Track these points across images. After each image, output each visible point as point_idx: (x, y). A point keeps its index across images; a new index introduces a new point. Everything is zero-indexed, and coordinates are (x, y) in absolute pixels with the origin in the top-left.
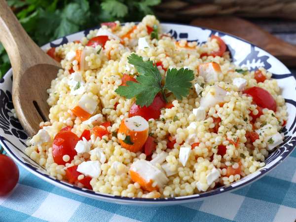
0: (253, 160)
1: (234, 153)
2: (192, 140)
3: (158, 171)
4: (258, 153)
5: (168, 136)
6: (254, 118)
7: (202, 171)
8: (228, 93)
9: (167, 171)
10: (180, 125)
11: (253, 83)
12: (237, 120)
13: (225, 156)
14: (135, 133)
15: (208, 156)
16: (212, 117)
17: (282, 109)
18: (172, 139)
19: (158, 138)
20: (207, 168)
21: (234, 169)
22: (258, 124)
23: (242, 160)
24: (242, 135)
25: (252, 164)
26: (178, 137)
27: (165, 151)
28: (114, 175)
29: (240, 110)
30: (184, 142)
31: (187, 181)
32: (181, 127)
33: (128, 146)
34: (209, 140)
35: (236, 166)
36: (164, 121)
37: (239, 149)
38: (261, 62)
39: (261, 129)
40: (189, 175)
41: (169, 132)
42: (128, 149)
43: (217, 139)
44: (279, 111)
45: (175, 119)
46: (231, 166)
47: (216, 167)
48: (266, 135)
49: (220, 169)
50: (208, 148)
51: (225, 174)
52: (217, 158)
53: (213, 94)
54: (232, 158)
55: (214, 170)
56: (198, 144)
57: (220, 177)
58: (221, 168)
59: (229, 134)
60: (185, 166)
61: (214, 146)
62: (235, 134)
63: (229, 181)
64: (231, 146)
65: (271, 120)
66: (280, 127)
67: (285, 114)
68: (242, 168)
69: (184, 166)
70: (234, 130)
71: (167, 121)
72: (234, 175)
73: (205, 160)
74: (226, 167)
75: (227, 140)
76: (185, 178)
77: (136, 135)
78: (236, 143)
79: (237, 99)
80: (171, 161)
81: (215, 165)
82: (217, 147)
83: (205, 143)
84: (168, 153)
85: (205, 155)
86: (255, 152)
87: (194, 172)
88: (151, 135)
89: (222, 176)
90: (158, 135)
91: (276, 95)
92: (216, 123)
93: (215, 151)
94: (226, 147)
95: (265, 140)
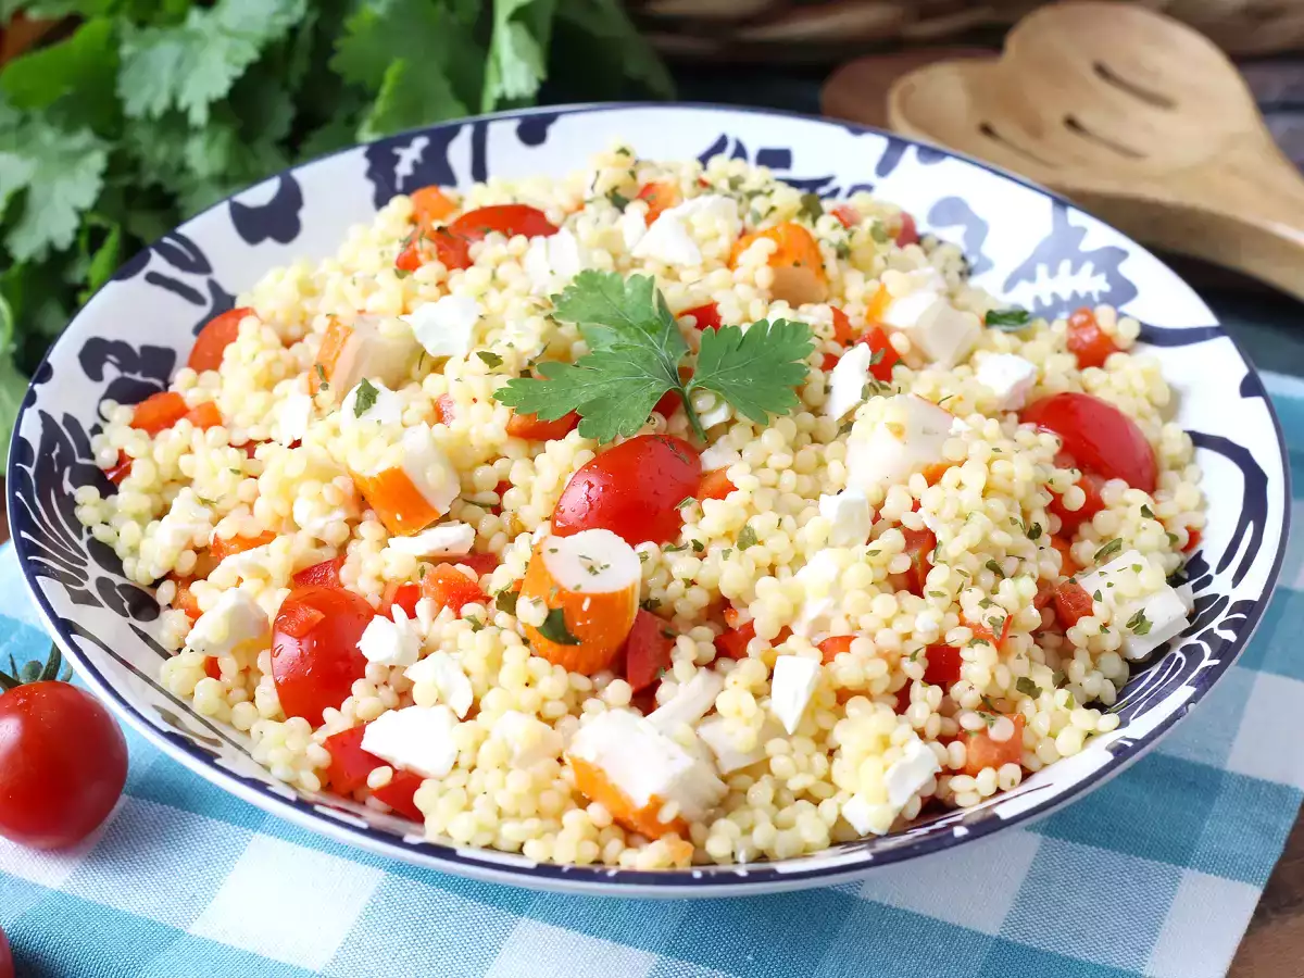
0: (1069, 705)
1: (993, 675)
2: (821, 623)
3: (685, 762)
4: (1087, 673)
5: (719, 608)
6: (1070, 525)
7: (869, 753)
8: (957, 424)
9: (721, 753)
10: (768, 561)
11: (1061, 374)
12: (1001, 538)
13: (957, 690)
14: (581, 598)
15: (886, 692)
16: (898, 525)
17: (1183, 479)
18: (736, 622)
19: (676, 620)
20: (885, 743)
21: (996, 744)
22: (1085, 549)
23: (1027, 705)
24: (1022, 601)
25: (1067, 721)
26: (763, 613)
27: (711, 666)
28: (504, 768)
29: (1010, 494)
30: (785, 632)
31: (806, 795)
32: (772, 571)
33: (556, 648)
34: (888, 624)
35: (1002, 730)
36: (699, 549)
37: (1012, 660)
38: (1095, 273)
39: (1102, 573)
40: (810, 769)
41: (725, 593)
42: (555, 661)
43: (924, 620)
44: (1172, 492)
45: (746, 539)
46: (984, 731)
47: (922, 735)
48: (1119, 599)
49: (938, 745)
50: (885, 655)
51: (958, 763)
52: (926, 698)
53: (898, 431)
54: (985, 699)
55: (916, 745)
56: (844, 643)
57: (938, 776)
58: (945, 740)
59: (971, 599)
60: (796, 733)
61: (911, 648)
62: (995, 598)
63: (975, 790)
64: (979, 647)
65: (1140, 529)
66: (1176, 559)
67: (1194, 502)
68: (1028, 740)
69: (790, 731)
70: (988, 578)
71: (714, 551)
72: (996, 766)
73: (878, 705)
74: (961, 735)
75: (962, 623)
76: (797, 783)
77: (586, 606)
78: (1000, 636)
79: (996, 450)
80: (739, 713)
81: (919, 725)
82: (923, 652)
83: (872, 636)
84: (724, 675)
85: (877, 689)
86: (1077, 668)
87: (831, 753)
88: (649, 605)
89: (949, 771)
90: (679, 606)
91: (1156, 420)
92: (916, 553)
93: (915, 669)
94: (962, 654)
95: (1115, 618)
